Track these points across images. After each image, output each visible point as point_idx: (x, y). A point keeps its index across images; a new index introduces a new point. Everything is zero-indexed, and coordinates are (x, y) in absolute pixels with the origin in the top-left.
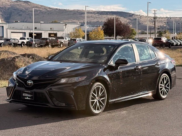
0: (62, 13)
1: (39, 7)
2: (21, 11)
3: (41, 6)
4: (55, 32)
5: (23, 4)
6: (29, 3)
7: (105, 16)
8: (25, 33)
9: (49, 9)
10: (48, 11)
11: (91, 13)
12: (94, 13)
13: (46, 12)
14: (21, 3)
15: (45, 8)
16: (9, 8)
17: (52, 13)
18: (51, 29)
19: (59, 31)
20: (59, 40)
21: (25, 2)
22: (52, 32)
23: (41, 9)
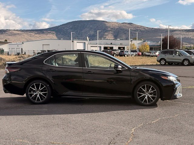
0: (157, 31)
1: (140, 27)
2: (126, 30)
3: (141, 26)
4: (123, 46)
5: (127, 25)
6: (132, 25)
7: (191, 33)
8: (101, 47)
9: (147, 29)
10: (146, 30)
11: (180, 31)
12: (182, 31)
13: (144, 31)
14: (126, 25)
15: (144, 28)
16: (117, 28)
17: (149, 31)
18: (121, 44)
19: (126, 45)
20: (113, 52)
21: (129, 23)
22: (121, 46)
23: (141, 29)
